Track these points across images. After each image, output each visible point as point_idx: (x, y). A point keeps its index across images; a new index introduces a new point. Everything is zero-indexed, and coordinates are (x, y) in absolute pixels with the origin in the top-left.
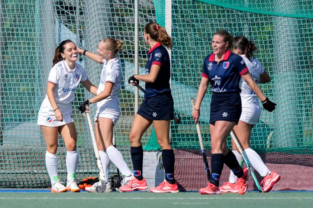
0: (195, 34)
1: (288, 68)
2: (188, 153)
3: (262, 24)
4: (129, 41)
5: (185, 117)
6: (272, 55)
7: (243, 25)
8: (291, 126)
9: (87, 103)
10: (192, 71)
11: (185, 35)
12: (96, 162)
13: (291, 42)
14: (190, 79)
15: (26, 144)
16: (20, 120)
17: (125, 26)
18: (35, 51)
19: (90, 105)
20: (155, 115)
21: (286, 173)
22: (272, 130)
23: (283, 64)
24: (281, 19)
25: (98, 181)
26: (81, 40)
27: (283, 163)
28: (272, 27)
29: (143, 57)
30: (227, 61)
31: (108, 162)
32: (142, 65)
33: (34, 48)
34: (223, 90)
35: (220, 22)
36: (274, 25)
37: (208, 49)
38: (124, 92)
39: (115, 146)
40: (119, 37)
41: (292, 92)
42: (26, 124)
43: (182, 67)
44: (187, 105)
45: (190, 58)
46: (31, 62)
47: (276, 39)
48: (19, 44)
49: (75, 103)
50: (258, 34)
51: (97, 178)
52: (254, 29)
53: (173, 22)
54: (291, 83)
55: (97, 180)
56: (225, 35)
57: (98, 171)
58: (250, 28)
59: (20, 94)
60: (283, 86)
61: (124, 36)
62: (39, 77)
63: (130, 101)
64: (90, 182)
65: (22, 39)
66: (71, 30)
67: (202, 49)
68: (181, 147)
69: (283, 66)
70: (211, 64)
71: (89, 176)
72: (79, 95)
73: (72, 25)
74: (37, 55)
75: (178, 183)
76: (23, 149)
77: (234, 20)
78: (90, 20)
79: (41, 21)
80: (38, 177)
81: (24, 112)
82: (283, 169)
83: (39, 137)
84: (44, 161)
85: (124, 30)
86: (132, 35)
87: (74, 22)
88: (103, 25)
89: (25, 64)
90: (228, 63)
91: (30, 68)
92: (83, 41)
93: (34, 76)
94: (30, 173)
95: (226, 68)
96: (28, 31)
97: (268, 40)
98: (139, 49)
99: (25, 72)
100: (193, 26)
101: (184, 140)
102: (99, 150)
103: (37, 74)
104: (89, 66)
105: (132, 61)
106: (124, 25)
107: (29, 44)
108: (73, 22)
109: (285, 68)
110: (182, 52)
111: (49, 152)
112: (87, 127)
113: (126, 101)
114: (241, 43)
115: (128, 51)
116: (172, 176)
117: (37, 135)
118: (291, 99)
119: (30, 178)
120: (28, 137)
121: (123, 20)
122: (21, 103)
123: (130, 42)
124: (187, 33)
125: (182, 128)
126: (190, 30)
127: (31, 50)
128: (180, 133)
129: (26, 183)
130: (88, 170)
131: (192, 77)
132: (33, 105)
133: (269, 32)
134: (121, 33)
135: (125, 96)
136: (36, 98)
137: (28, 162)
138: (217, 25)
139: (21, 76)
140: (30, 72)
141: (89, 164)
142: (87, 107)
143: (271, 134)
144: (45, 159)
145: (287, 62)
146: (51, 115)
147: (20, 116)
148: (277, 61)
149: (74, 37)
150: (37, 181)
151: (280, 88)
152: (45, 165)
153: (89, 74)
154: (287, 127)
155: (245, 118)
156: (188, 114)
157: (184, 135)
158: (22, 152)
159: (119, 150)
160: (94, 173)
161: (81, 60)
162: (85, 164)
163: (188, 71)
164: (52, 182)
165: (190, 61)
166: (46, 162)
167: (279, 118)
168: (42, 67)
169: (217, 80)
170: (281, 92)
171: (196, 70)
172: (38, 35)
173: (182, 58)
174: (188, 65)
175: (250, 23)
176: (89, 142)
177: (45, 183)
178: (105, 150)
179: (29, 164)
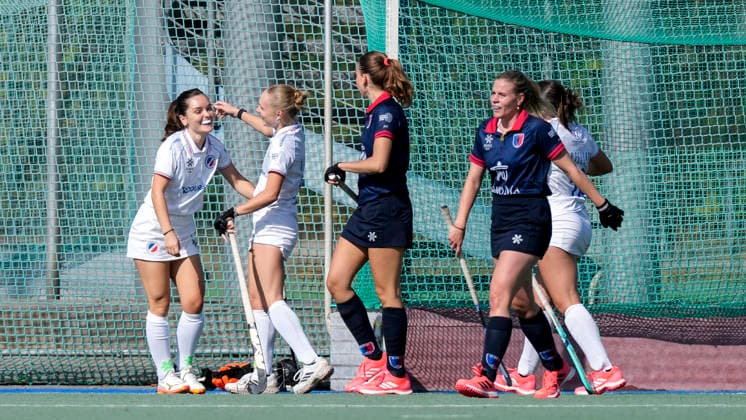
0: (445, 76)
1: (631, 145)
2: (431, 315)
3: (580, 56)
4: (314, 89)
5: (425, 243)
6: (600, 119)
7: (542, 58)
8: (637, 260)
9: (231, 214)
10: (440, 149)
11: (425, 77)
12: (247, 333)
13: (637, 93)
14: (435, 166)
15: (107, 296)
16: (95, 248)
17: (306, 59)
18: (124, 110)
19: (237, 219)
20: (372, 236)
21: (627, 356)
22: (599, 268)
23: (622, 136)
24: (617, 46)
25: (252, 371)
26: (217, 89)
27: (622, 335)
28: (600, 62)
29: (342, 122)
30: (519, 132)
31: (272, 332)
32: (340, 137)
33: (122, 105)
34: (513, 190)
35: (495, 51)
36: (603, 59)
37: (472, 106)
38: (304, 192)
39: (285, 300)
40: (293, 82)
41: (640, 193)
42: (106, 256)
43: (419, 142)
44: (429, 217)
45: (435, 123)
46: (117, 131)
47: (608, 86)
48: (94, 95)
49: (205, 214)
50: (572, 77)
51: (249, 365)
52: (563, 66)
53: (402, 52)
54: (636, 174)
55: (249, 369)
56: (515, 79)
57: (251, 350)
58: (555, 64)
59: (94, 195)
60: (622, 180)
61: (303, 79)
62: (133, 162)
63: (315, 209)
64: (236, 373)
65: (99, 87)
66: (198, 69)
67: (459, 106)
68: (416, 303)
69: (622, 140)
70: (489, 139)
71: (232, 361)
72: (213, 198)
73: (199, 58)
74: (130, 118)
75: (410, 374)
76: (99, 306)
77: (524, 48)
78: (235, 47)
79: (138, 50)
80: (131, 364)
81: (103, 232)
82: (621, 347)
83: (133, 283)
84: (143, 332)
85: (304, 68)
86: (319, 77)
87: (203, 51)
88: (260, 57)
89: (105, 136)
90: (522, 135)
91: (114, 144)
92: (221, 90)
93: (123, 161)
94: (115, 356)
95: (517, 147)
96: (111, 69)
97: (591, 87)
98: (334, 105)
99: (105, 152)
100: (442, 59)
101: (422, 288)
102: (253, 308)
103: (128, 155)
104: (234, 139)
105: (319, 131)
106: (304, 57)
107: (112, 95)
108: (201, 51)
109: (626, 145)
110: (420, 112)
111: (153, 312)
112: (229, 262)
113: (306, 209)
114: (549, 95)
115: (312, 110)
116: (400, 362)
117: (129, 278)
118: (638, 207)
119: (116, 366)
120: (111, 282)
121: (302, 48)
122: (97, 215)
123: (316, 91)
124: (429, 75)
125: (420, 266)
126: (434, 69)
127: (118, 108)
128: (414, 274)
129: (106, 375)
130: (231, 348)
131: (440, 163)
132: (121, 217)
133: (594, 71)
134: (296, 74)
135: (305, 201)
136: (128, 205)
137: (110, 333)
138: (490, 57)
139: (97, 160)
140: (114, 152)
141: (232, 337)
142: (230, 223)
143: (597, 276)
144: (145, 327)
145: (630, 132)
146: (157, 239)
147: (94, 240)
148: (609, 130)
149: (203, 82)
150: (128, 372)
151: (616, 183)
152: (144, 339)
153: (234, 155)
154: (629, 262)
155: (561, 241)
156: (431, 236)
157: (423, 279)
158: (99, 312)
159: (292, 309)
160: (243, 356)
161: (217, 128)
162: (224, 337)
163: (432, 149)
164: (160, 373)
165: (436, 130)
166: (147, 332)
167: (613, 245)
168: (138, 143)
169: (501, 170)
170: (617, 192)
171: (448, 147)
172: (132, 78)
173: (420, 124)
174: (432, 138)
175: (555, 55)
176: (233, 293)
177: (145, 374)
178: (266, 309)
179: (114, 336)
